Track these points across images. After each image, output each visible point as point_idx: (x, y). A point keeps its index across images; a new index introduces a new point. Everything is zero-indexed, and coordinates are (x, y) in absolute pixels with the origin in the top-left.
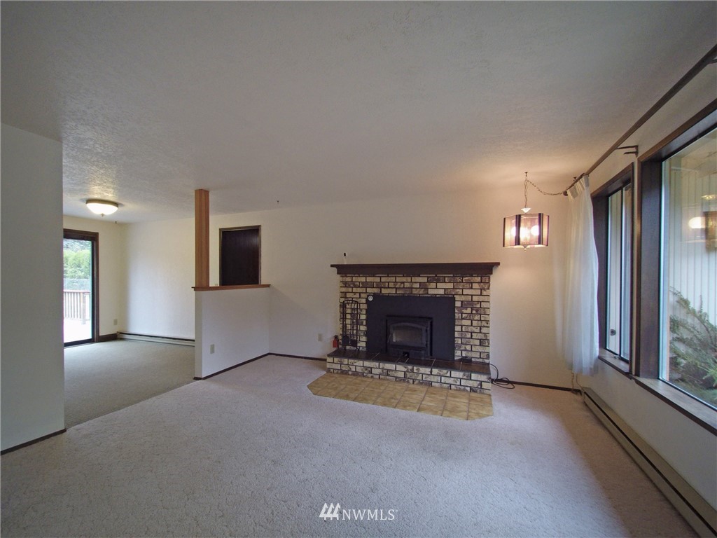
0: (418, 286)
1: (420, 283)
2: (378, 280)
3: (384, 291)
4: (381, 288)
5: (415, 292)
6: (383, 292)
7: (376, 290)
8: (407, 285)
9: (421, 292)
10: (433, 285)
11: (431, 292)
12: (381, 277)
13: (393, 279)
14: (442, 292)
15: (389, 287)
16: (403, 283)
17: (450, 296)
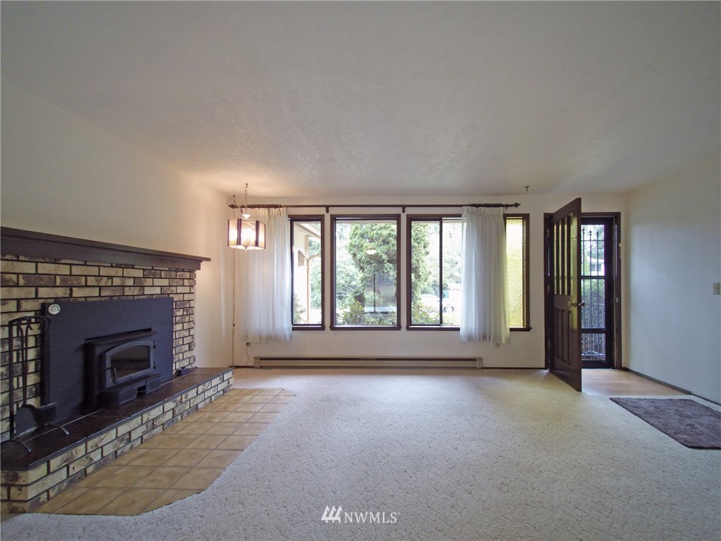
0: (130, 282)
1: (134, 278)
2: (65, 270)
3: (77, 293)
4: (71, 288)
5: (128, 292)
6: (75, 295)
7: (61, 292)
8: (117, 281)
9: (136, 291)
10: (149, 282)
11: (148, 291)
12: (71, 265)
13: (94, 271)
14: (158, 291)
15: (86, 286)
16: (111, 277)
17: (166, 296)
